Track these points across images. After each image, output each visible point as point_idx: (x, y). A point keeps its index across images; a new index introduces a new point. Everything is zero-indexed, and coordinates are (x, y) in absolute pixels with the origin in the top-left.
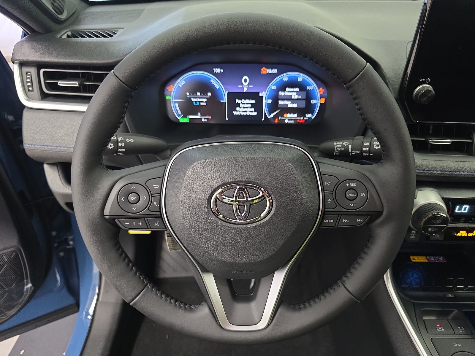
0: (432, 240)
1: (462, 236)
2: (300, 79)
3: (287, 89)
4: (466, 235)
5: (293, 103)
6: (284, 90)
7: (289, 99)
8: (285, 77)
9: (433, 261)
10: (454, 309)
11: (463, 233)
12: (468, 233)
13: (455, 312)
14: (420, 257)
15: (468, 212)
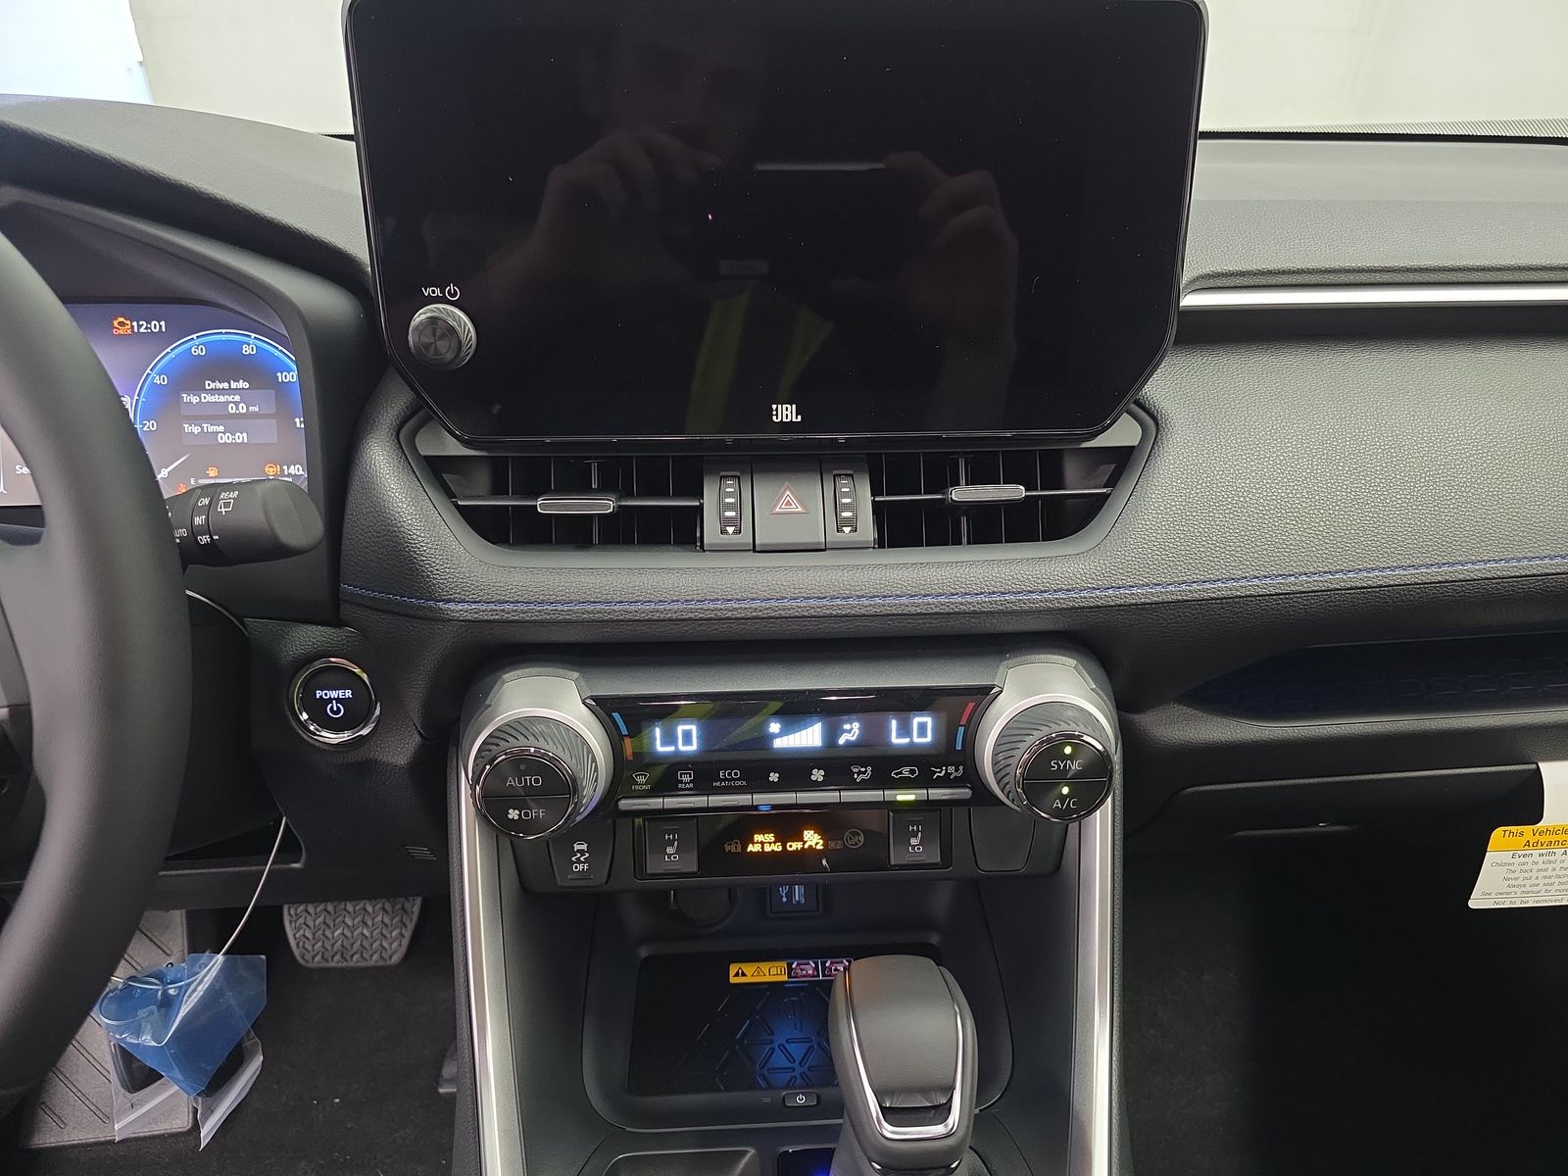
0: (654, 876)
1: (763, 853)
2: (246, 350)
3: (209, 385)
4: (777, 848)
5: (230, 430)
6: (200, 388)
7: (218, 415)
8: (196, 344)
9: (809, 976)
10: (744, 1149)
11: (764, 843)
12: (782, 838)
13: (748, 1156)
14: (765, 966)
15: (702, 751)
